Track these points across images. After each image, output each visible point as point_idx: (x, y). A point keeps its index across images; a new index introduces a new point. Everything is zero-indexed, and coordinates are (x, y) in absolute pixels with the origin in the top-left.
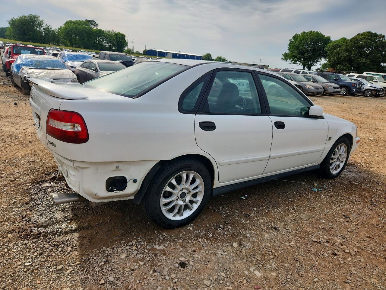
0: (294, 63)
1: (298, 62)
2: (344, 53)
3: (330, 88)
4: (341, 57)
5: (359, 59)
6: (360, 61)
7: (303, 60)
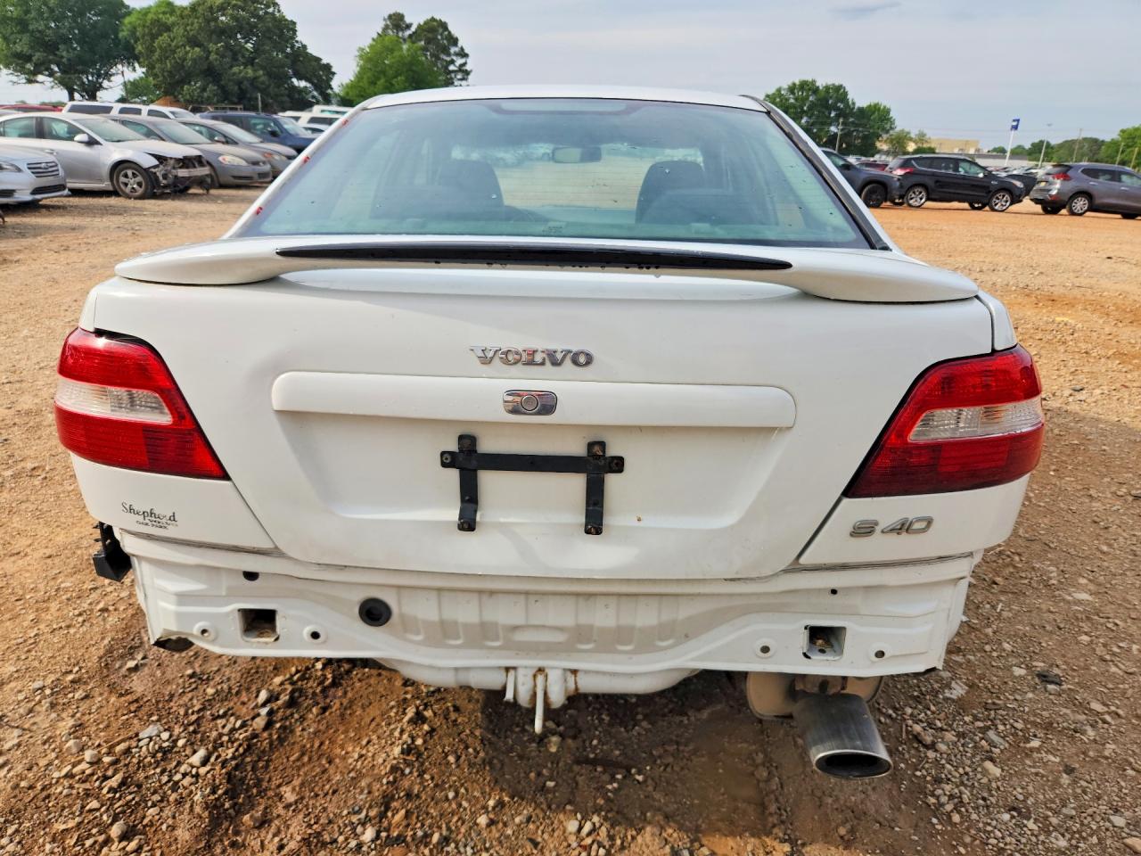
0: (30, 81)
1: (40, 78)
2: (188, 48)
3: (277, 157)
4: (183, 61)
5: (235, 69)
6: (240, 73)
7: (56, 69)
